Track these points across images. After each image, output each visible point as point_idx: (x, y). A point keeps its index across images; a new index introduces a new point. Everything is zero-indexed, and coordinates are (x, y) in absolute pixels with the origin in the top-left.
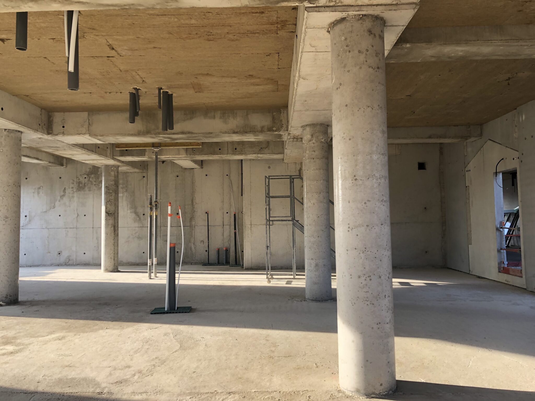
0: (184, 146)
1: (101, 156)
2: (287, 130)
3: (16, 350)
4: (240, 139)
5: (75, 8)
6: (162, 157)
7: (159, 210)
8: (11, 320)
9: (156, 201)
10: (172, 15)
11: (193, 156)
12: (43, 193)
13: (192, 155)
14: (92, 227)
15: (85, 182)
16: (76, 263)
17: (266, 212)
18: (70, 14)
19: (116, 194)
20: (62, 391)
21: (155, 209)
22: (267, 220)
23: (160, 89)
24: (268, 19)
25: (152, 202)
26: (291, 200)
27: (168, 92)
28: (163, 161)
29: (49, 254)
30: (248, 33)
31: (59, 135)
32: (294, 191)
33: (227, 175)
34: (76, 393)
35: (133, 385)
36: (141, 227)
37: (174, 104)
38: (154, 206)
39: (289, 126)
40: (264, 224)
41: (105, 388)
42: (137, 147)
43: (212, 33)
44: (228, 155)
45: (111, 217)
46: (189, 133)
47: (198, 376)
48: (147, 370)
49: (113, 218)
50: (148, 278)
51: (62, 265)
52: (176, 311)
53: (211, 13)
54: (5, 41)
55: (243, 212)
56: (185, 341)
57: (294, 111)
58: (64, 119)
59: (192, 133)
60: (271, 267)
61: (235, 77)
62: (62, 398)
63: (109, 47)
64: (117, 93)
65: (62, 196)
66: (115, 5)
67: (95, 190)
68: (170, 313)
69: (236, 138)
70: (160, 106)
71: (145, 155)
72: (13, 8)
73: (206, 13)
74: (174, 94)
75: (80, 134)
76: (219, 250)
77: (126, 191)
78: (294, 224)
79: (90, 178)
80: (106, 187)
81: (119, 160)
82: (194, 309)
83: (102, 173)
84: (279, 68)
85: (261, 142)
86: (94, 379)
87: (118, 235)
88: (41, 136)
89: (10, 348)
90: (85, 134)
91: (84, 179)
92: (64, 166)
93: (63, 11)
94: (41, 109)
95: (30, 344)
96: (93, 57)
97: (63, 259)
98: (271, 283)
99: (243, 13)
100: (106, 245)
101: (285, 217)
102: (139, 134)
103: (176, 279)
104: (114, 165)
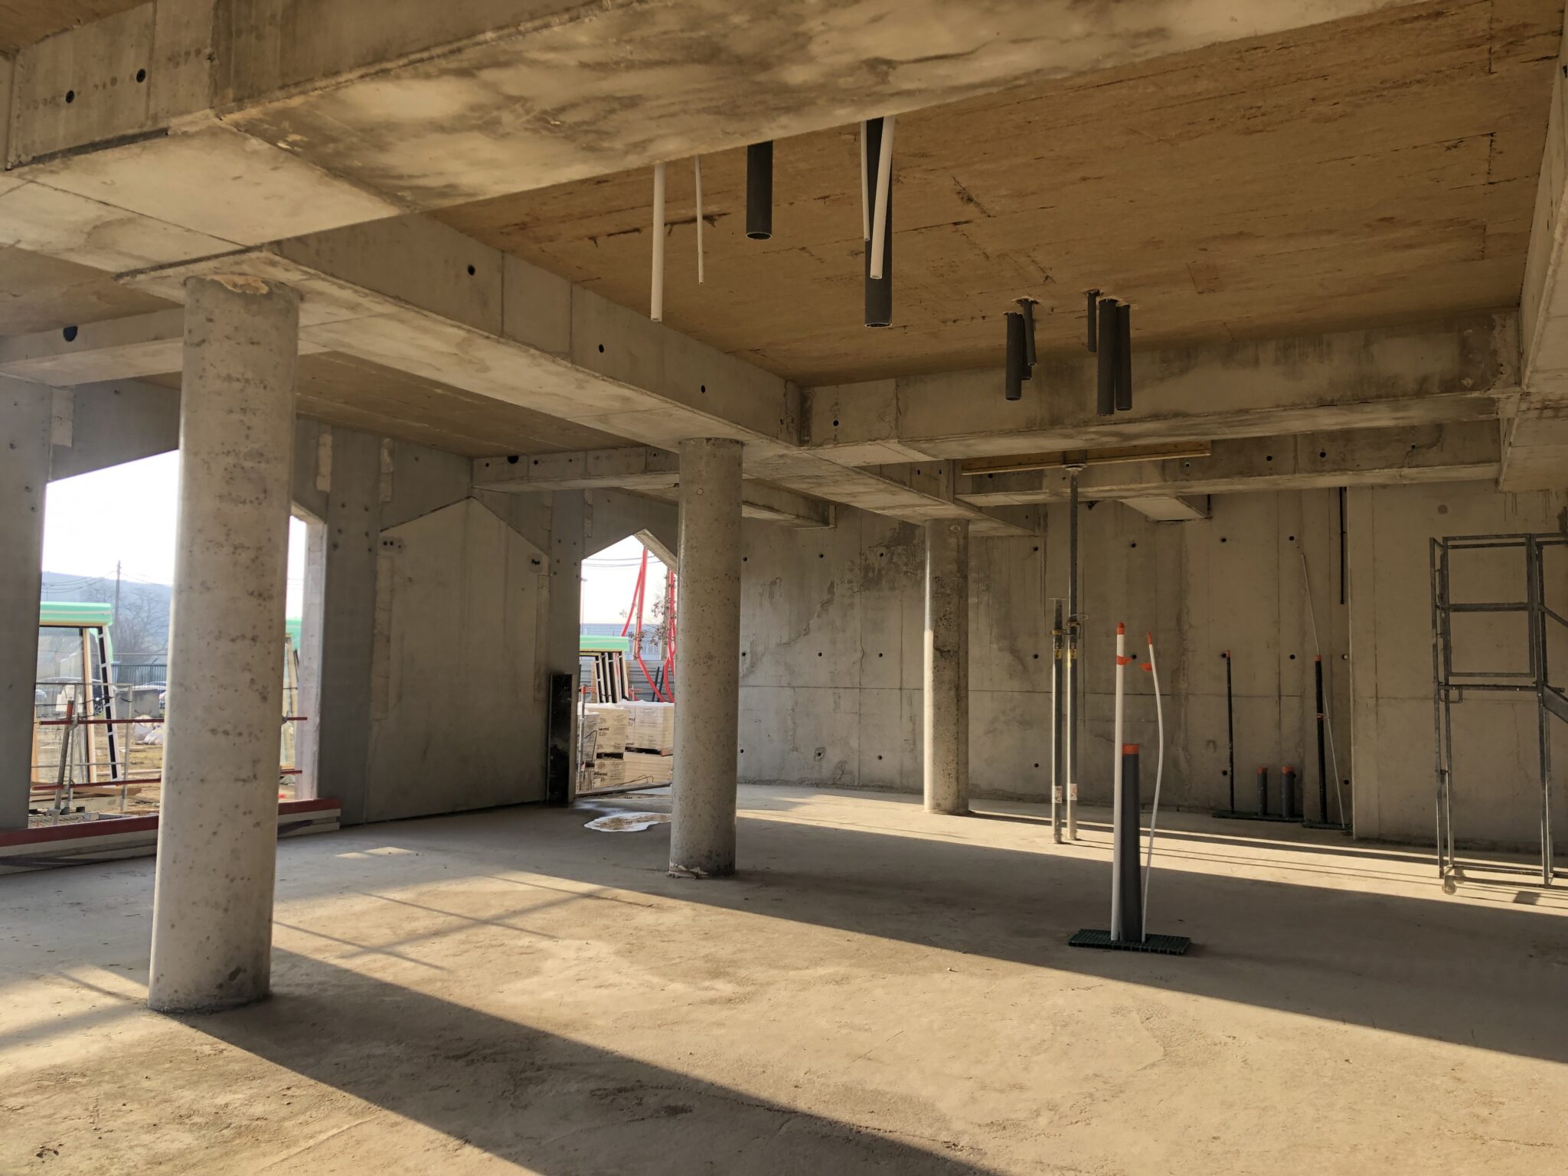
0: (1158, 454)
1: (926, 497)
2: (1518, 383)
3: (738, 995)
4: (1343, 424)
5: (886, 111)
6: (1089, 489)
7: (1079, 642)
8: (723, 916)
9: (1073, 620)
10: (1140, 77)
11: (1184, 483)
12: (781, 596)
13: (1182, 480)
14: (898, 687)
15: (880, 565)
16: (859, 783)
17: (1436, 657)
18: (875, 127)
19: (961, 597)
20: (854, 1119)
21: (1071, 642)
22: (1439, 683)
23: (1093, 295)
24: (1459, 31)
25: (1061, 623)
26: (1532, 620)
27: (1116, 301)
28: (1091, 502)
29: (795, 752)
30: (1384, 89)
31: (825, 447)
32: (1542, 589)
33: (1292, 538)
34: (890, 1132)
35: (1036, 1140)
36: (1027, 692)
37: (1133, 334)
38: (1069, 632)
39: (1526, 367)
40: (1425, 698)
41: (963, 1133)
42: (1020, 464)
43: (1262, 110)
44: (1297, 475)
45: (948, 661)
46: (1176, 415)
47: (1229, 1152)
48: (1072, 1107)
49: (953, 663)
50: (1053, 840)
51: (826, 784)
52: (1144, 945)
53: (1263, 50)
54: (716, 220)
55: (1346, 657)
56: (1177, 1039)
57: (1547, 319)
58: (837, 404)
59: (1185, 415)
60: (1456, 841)
61: (1330, 232)
62: (857, 1139)
63: (961, 196)
64: (973, 318)
65: (826, 603)
66: (992, 83)
67: (905, 586)
68: (1127, 949)
69: (1328, 420)
70: (1092, 346)
71: (1040, 488)
72: (743, 135)
73: (1247, 51)
74: (1132, 306)
75: (875, 440)
76: (1264, 775)
77: (988, 589)
78: (1543, 702)
79: (893, 554)
80: (935, 579)
81: (970, 504)
82: (1196, 945)
83: (923, 542)
84: (1490, 183)
85: (1413, 427)
86: (933, 1105)
87: (967, 713)
88: (785, 452)
89: (724, 988)
90: (887, 438)
91: (879, 557)
92: (831, 526)
93: (859, 124)
94: (786, 382)
95: (768, 984)
96: (916, 230)
97: (827, 767)
98: (1455, 894)
99: (1369, 29)
100: (936, 739)
101: (1508, 675)
102: (1029, 429)
103: (1142, 850)
104: (955, 519)
